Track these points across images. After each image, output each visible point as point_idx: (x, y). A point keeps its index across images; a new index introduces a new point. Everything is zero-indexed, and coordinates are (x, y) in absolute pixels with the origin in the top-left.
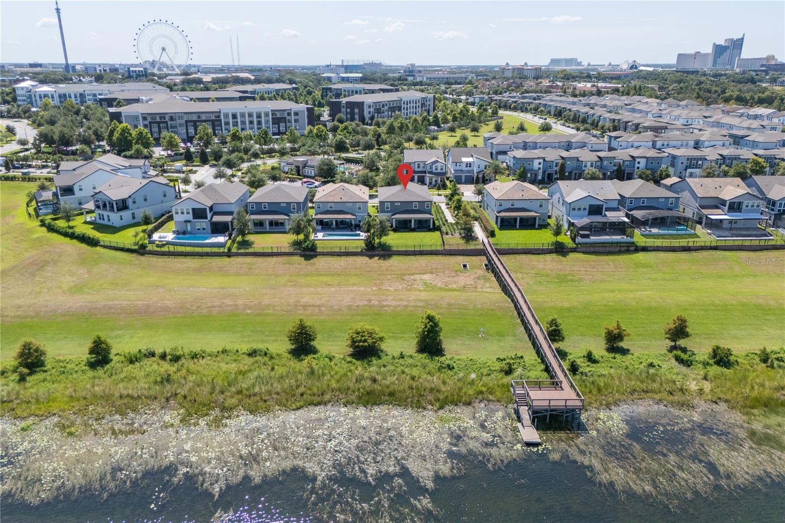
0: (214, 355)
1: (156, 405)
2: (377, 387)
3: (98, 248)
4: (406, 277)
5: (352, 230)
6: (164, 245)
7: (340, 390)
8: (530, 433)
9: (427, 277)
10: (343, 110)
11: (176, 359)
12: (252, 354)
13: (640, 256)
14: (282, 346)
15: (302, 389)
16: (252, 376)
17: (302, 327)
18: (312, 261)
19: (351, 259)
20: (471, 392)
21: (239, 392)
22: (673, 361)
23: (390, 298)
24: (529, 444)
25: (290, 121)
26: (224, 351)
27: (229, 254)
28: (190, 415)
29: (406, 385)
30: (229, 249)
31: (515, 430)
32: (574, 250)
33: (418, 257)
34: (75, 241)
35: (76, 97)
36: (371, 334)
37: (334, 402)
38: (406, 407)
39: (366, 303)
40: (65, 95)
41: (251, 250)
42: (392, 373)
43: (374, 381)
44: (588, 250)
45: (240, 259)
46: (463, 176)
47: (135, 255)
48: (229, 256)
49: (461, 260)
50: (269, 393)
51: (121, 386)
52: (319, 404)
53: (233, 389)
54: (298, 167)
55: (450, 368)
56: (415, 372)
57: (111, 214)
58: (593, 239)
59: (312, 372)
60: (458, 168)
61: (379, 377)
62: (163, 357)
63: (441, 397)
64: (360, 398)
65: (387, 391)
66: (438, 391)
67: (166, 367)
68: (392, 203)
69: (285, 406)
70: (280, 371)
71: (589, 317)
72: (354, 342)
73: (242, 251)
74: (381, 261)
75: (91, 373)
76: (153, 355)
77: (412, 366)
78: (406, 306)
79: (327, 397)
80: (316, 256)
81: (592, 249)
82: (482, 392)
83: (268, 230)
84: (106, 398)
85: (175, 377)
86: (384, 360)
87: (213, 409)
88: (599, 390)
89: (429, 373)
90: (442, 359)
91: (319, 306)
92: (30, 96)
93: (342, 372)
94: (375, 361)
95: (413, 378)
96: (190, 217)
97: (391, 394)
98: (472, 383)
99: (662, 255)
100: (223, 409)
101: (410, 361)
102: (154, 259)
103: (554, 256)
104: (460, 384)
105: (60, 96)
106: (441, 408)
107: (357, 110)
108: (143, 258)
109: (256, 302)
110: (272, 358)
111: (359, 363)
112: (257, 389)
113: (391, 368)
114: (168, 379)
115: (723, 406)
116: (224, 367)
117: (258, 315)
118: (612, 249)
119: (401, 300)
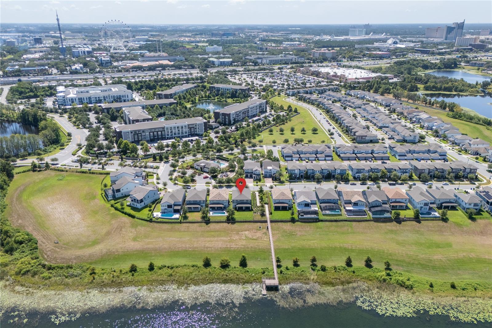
0: (182, 266)
1: (170, 283)
2: (227, 278)
3: (135, 219)
4: (240, 233)
5: (222, 211)
6: (158, 219)
7: (217, 279)
8: (264, 292)
9: (247, 233)
10: (221, 117)
11: (172, 268)
12: (193, 266)
13: (319, 224)
14: (200, 263)
15: (207, 278)
16: (194, 274)
17: (207, 259)
18: (208, 225)
19: (222, 224)
20: (252, 279)
21: (191, 279)
22: (311, 269)
23: (233, 244)
24: (264, 295)
25: (196, 129)
26: (185, 265)
27: (181, 222)
28: (179, 286)
29: (235, 278)
30: (181, 221)
31: (261, 291)
32: (298, 221)
33: (245, 223)
34: (127, 216)
35: (87, 99)
36: (226, 261)
37: (216, 282)
38: (234, 284)
39: (226, 246)
40: (81, 98)
41: (187, 221)
42: (232, 273)
43: (227, 276)
44: (303, 221)
45: (184, 225)
46: (268, 174)
47: (148, 222)
48: (181, 223)
49: (259, 224)
50: (199, 279)
51: (160, 277)
52: (211, 283)
53: (189, 278)
54: (201, 168)
55: (248, 272)
56: (238, 273)
57: (138, 204)
58: (305, 216)
59: (210, 273)
60: (266, 171)
61: (228, 275)
62: (168, 267)
63: (244, 281)
64: (223, 281)
65: (230, 279)
66: (244, 279)
67: (170, 271)
68: (237, 200)
69: (203, 283)
70: (201, 272)
71: (292, 252)
72: (221, 263)
73: (185, 221)
74: (232, 225)
75: (150, 273)
76: (165, 266)
77: (238, 271)
78: (238, 248)
79: (214, 281)
80: (210, 223)
81: (304, 221)
82: (255, 279)
83: (193, 210)
84: (157, 280)
85: (173, 274)
86: (230, 268)
87: (184, 284)
88: (287, 279)
89: (242, 273)
90: (246, 268)
91: (211, 248)
92: (65, 100)
93: (218, 272)
94: (227, 269)
95: (237, 275)
96: (166, 208)
97: (231, 280)
98: (253, 277)
99: (327, 223)
100: (187, 284)
101: (237, 269)
102: (155, 224)
103: (290, 223)
104: (250, 277)
105: (79, 99)
106: (244, 284)
107: (227, 117)
108: (152, 224)
109: (192, 246)
110: (199, 268)
111: (223, 270)
112: (195, 278)
113: (231, 271)
114: (171, 275)
115: (317, 284)
116: (186, 271)
117: (193, 251)
118: (311, 221)
119: (237, 245)
